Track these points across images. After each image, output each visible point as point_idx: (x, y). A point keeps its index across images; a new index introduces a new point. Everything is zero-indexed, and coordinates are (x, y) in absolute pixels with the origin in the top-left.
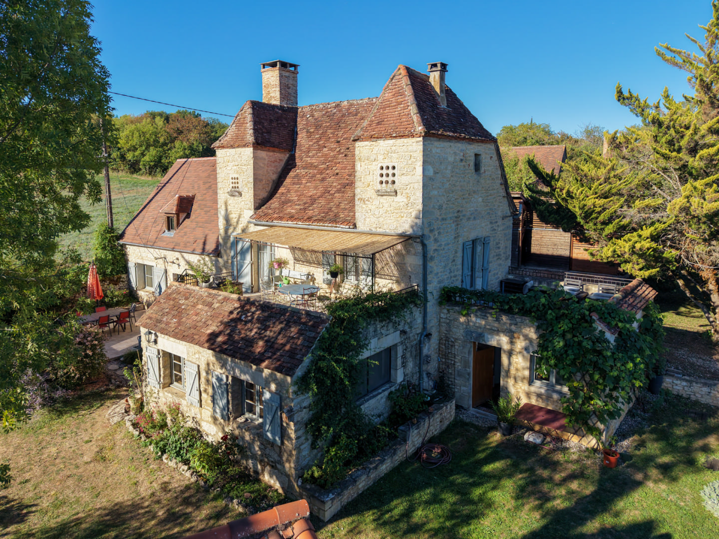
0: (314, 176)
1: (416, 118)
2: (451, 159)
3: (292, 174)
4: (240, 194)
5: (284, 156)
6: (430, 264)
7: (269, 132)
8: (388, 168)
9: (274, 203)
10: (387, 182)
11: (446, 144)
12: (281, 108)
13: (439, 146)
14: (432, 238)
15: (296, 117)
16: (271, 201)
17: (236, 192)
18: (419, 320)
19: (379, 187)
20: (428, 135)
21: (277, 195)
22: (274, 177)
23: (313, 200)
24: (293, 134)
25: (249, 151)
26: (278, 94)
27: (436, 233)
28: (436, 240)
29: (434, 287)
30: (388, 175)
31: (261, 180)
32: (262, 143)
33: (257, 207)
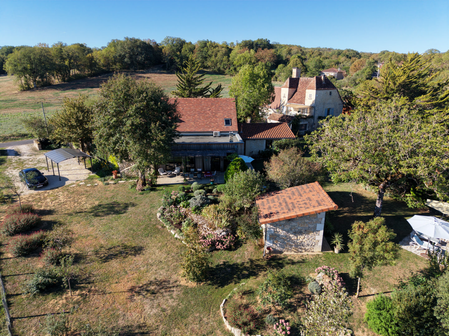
0: (300, 94)
1: (315, 86)
2: (322, 94)
3: (296, 93)
5: (295, 89)
6: (316, 112)
7: (292, 84)
8: (310, 94)
9: (292, 99)
11: (321, 91)
12: (296, 78)
13: (319, 91)
15: (299, 80)
17: (284, 97)
18: (312, 121)
19: (309, 98)
20: (317, 89)
21: (293, 97)
22: (292, 94)
23: (299, 99)
24: (298, 84)
25: (288, 89)
26: (296, 75)
27: (318, 106)
28: (317, 108)
29: (316, 116)
30: (310, 96)
31: (290, 94)
32: (291, 86)
33: (288, 100)
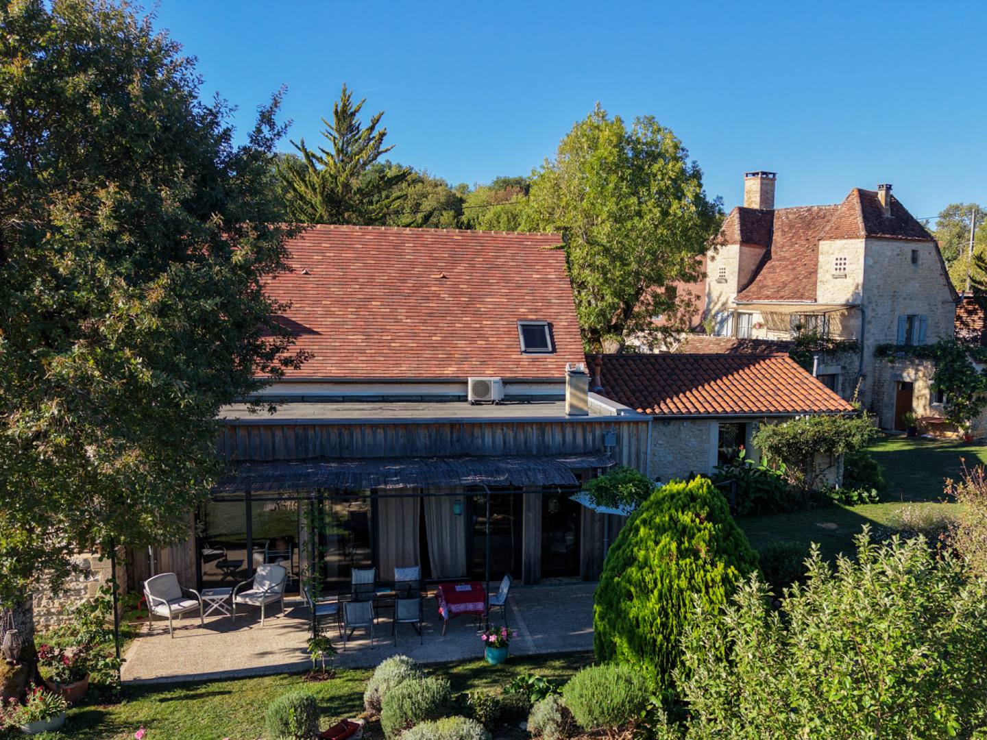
0: (786, 266)
1: (861, 225)
2: (889, 254)
3: (768, 265)
4: (726, 281)
5: (761, 251)
6: (867, 327)
7: (751, 232)
8: (841, 259)
9: (753, 287)
10: (840, 269)
11: (885, 243)
12: (761, 211)
13: (877, 245)
14: (870, 308)
15: (773, 218)
16: (751, 286)
17: (722, 280)
18: (857, 363)
19: (834, 272)
20: (868, 237)
21: (755, 282)
22: (754, 268)
23: (785, 285)
24: (770, 233)
25: (737, 248)
26: (758, 199)
27: (874, 305)
28: (873, 310)
29: (870, 344)
30: (841, 264)
31: (743, 270)
32: (746, 240)
33: (739, 291)
